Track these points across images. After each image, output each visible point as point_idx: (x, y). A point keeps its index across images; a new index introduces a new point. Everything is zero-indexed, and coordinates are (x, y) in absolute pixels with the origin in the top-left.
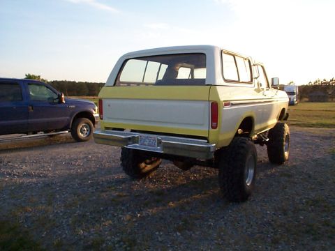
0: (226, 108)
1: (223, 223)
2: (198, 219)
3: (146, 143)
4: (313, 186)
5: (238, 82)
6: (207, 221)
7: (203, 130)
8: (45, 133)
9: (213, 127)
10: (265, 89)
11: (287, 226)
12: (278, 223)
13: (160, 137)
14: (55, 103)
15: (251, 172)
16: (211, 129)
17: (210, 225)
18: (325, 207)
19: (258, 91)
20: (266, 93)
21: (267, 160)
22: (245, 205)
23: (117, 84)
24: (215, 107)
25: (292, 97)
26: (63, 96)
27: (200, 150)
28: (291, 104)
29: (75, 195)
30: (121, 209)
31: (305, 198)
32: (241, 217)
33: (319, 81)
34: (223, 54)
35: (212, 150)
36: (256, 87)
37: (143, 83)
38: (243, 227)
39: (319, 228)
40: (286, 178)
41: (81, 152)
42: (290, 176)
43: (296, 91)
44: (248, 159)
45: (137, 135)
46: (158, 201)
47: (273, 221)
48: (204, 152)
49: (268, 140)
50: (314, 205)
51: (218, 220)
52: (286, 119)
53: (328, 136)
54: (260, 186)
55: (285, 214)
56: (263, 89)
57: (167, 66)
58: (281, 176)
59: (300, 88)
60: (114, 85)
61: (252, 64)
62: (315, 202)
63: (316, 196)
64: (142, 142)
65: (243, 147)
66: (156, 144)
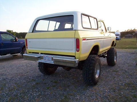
0: (84, 41)
1: (84, 97)
2: (72, 96)
3: (46, 59)
4: (128, 77)
5: (91, 29)
6: (76, 96)
7: (72, 52)
8: (11, 54)
9: (77, 51)
10: (105, 32)
11: (115, 98)
12: (111, 97)
13: (52, 56)
14: (14, 42)
15: (98, 71)
16: (76, 52)
17: (78, 99)
18: (134, 87)
19: (101, 33)
20: (105, 34)
21: (107, 64)
22: (96, 87)
23: (34, 32)
24: (78, 41)
25: (118, 36)
26: (17, 38)
27: (71, 62)
28: (117, 39)
29: (16, 84)
30: (36, 91)
31: (124, 82)
32: (93, 94)
33: (129, 30)
34: (82, 15)
35: (77, 62)
36: (100, 31)
37: (48, 31)
38: (93, 99)
39: (131, 99)
40: (115, 73)
41: (25, 62)
42: (117, 72)
43: (119, 34)
44: (96, 65)
45: (42, 55)
46: (54, 86)
47: (108, 95)
48: (73, 63)
49: (106, 56)
50: (128, 86)
51: (82, 96)
52: (115, 46)
53: (134, 52)
54: (103, 77)
55: (114, 92)
56: (104, 32)
57: (59, 23)
58: (113, 72)
59: (121, 33)
60: (33, 32)
61: (98, 21)
62: (129, 85)
63: (129, 81)
64: (45, 58)
65: (94, 60)
66: (51, 59)
